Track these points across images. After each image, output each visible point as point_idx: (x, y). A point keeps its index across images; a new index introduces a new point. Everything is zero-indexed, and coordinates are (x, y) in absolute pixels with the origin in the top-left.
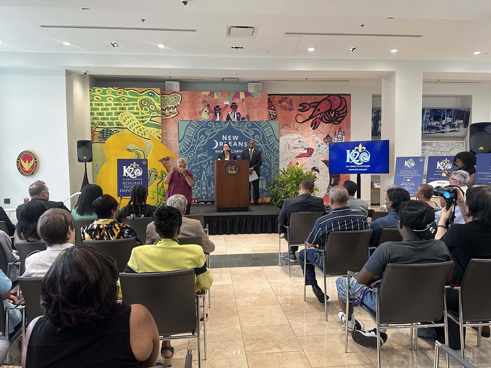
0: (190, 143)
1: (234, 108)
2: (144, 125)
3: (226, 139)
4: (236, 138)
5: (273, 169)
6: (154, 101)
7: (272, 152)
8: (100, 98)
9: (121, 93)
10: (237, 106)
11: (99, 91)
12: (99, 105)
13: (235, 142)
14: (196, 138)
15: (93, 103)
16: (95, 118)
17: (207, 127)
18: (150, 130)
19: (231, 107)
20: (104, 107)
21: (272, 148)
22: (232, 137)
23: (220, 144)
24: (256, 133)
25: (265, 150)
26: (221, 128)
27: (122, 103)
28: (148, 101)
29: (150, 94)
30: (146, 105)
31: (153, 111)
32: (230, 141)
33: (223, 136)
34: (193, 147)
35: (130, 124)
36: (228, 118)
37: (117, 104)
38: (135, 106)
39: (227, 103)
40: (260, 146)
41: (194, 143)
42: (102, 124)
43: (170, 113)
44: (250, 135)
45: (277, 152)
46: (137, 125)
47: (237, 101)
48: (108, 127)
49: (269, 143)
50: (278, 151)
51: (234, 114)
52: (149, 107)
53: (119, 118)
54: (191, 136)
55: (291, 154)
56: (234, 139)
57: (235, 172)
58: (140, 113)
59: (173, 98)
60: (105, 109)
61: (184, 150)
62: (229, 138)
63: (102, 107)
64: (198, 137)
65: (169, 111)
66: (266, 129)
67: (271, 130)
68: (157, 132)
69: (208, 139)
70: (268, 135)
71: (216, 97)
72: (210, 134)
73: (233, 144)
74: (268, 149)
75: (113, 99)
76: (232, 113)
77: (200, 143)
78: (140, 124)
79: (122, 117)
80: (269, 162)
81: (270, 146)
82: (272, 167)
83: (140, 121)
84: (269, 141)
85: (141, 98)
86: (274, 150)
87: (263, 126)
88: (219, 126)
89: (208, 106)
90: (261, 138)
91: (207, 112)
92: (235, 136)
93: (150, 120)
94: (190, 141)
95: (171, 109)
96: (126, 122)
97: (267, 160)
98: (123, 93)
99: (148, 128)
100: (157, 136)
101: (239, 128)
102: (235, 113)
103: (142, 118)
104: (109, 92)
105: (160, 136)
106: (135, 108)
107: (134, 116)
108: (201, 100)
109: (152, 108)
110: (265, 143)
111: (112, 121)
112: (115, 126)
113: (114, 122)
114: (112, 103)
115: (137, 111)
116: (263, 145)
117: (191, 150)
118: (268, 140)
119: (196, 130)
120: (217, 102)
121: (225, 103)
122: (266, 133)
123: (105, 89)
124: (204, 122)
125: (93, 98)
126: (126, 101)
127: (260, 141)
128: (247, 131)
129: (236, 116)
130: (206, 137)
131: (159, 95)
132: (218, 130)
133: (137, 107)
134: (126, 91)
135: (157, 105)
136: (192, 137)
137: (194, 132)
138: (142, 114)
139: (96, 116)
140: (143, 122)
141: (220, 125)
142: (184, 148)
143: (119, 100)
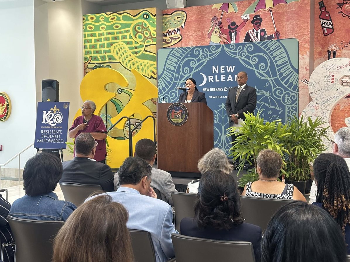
0: (171, 79)
1: (256, 24)
2: (137, 57)
3: (217, 72)
4: (231, 69)
5: (288, 116)
6: (148, 25)
7: (286, 89)
8: (93, 27)
9: (114, 18)
10: (261, 20)
11: (92, 18)
12: (92, 35)
13: (230, 76)
14: (178, 71)
15: (86, 33)
16: (88, 52)
17: (193, 55)
18: (144, 64)
19: (253, 22)
20: (98, 37)
21: (286, 83)
22: (225, 69)
23: (209, 79)
24: (262, 60)
25: (275, 87)
26: (210, 55)
27: (115, 31)
28: (142, 26)
29: (145, 16)
30: (140, 31)
31: (148, 38)
32: (223, 74)
33: (214, 67)
34: (175, 84)
35: (123, 56)
36: (248, 38)
37: (109, 33)
38: (128, 34)
39: (247, 16)
40: (267, 81)
41: (176, 79)
42: (95, 58)
43: (172, 38)
44: (252, 63)
45: (294, 89)
46: (129, 58)
47: (261, 12)
48: (101, 62)
49: (281, 75)
50: (296, 88)
51: (257, 33)
52: (143, 34)
53: (112, 51)
54: (173, 68)
55: (335, 92)
56: (228, 71)
57: (180, 120)
58: (134, 42)
59: (176, 17)
60: (98, 40)
61: (163, 88)
62: (222, 69)
63: (95, 38)
64: (181, 70)
65: (170, 36)
66: (277, 53)
67: (285, 54)
68: (151, 65)
69: (193, 72)
70: (279, 63)
71: (231, 10)
72: (196, 65)
73: (226, 78)
74: (280, 85)
75: (105, 27)
76: (253, 31)
77: (184, 78)
78: (133, 56)
79: (115, 48)
80: (281, 105)
81: (283, 79)
82: (286, 113)
83: (133, 53)
84: (282, 71)
85: (134, 23)
86: (290, 86)
87: (271, 49)
88: (208, 53)
89: (220, 23)
90: (268, 68)
91: (218, 32)
92: (231, 67)
93: (144, 51)
94: (171, 76)
95: (173, 33)
96: (119, 55)
97: (278, 101)
98: (116, 18)
99: (141, 61)
100: (151, 70)
101: (235, 54)
102: (259, 31)
103: (136, 48)
104: (102, 18)
105: (155, 71)
106: (128, 37)
107: (127, 47)
108: (211, 17)
109: (147, 34)
110: (274, 75)
111: (104, 54)
112: (107, 61)
113: (106, 55)
114: (105, 32)
115: (130, 40)
116: (272, 78)
117: (172, 88)
118: (279, 70)
119: (178, 61)
120: (232, 17)
121: (243, 17)
122: (276, 59)
123: (98, 15)
124: (189, 48)
125: (86, 28)
126: (120, 29)
127: (268, 73)
128: (248, 57)
129: (259, 35)
130: (191, 69)
131: (154, 16)
132: (207, 59)
133: (130, 35)
134: (119, 16)
135: (152, 29)
136: (173, 71)
137: (177, 64)
138: (136, 42)
139: (89, 49)
140: (136, 53)
141: (210, 52)
142: (164, 86)
143: (111, 27)
